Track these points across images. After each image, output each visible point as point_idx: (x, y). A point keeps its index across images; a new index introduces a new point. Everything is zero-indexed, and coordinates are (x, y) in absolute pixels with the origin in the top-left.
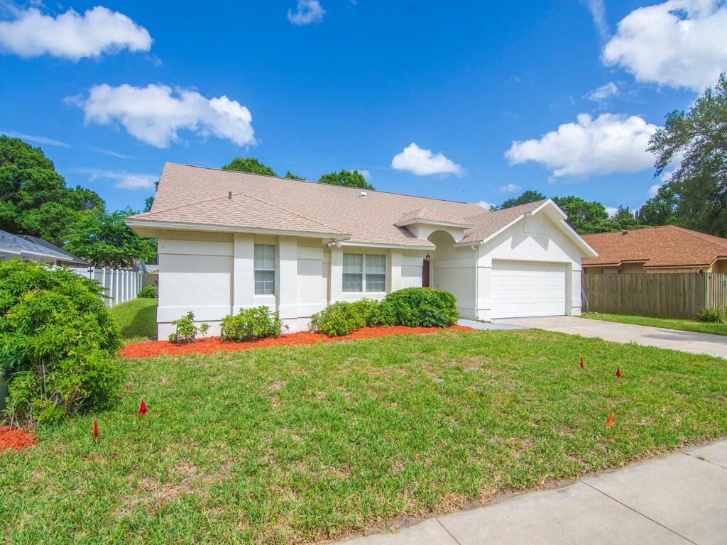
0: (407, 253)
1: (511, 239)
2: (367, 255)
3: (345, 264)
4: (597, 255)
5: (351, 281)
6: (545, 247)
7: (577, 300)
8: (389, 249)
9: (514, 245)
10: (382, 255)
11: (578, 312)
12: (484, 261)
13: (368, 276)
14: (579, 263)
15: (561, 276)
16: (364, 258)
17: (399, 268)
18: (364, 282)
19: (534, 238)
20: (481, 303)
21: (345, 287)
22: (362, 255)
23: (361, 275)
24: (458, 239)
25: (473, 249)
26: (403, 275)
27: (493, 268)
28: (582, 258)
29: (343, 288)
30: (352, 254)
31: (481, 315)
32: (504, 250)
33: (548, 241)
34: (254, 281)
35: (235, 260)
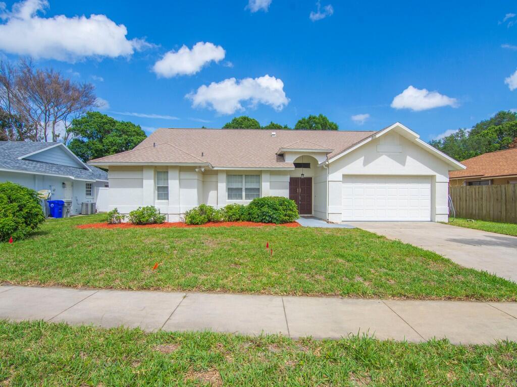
0: (273, 173)
1: (363, 158)
2: (246, 176)
3: (228, 182)
4: (465, 167)
5: (233, 192)
6: (403, 163)
7: (443, 207)
8: (261, 171)
9: (366, 163)
10: (256, 175)
11: (445, 219)
12: (334, 176)
13: (246, 189)
14: (446, 177)
15: (426, 187)
16: (244, 177)
17: (268, 184)
18: (244, 194)
19: (389, 156)
20: (331, 208)
21: (230, 197)
22: (242, 175)
23: (242, 189)
24: (321, 160)
25: (325, 168)
26: (271, 188)
27: (343, 182)
28: (449, 171)
29: (228, 197)
30: (231, 175)
31: (331, 218)
32: (356, 167)
33: (406, 157)
34: (156, 192)
35: (144, 181)
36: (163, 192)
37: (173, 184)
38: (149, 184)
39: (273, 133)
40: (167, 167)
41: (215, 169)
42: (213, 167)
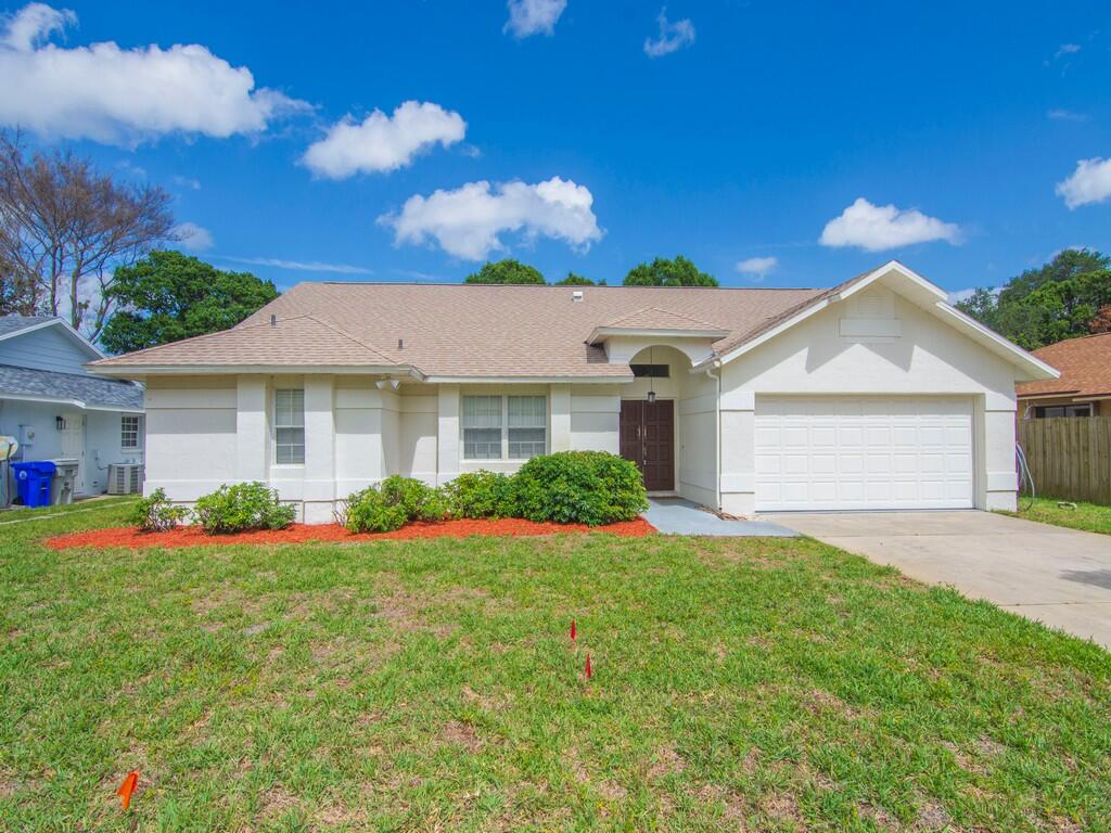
0: (581, 389)
1: (804, 353)
2: (510, 397)
3: (465, 414)
4: (1056, 374)
5: (478, 440)
6: (904, 364)
7: (1003, 473)
8: (549, 385)
9: (812, 365)
10: (537, 395)
11: (1011, 503)
12: (735, 399)
13: (511, 432)
14: (1009, 397)
15: (961, 423)
16: (505, 402)
17: (567, 418)
18: (505, 443)
19: (870, 346)
20: (728, 479)
21: (470, 451)
22: (499, 397)
23: (498, 432)
24: (697, 359)
25: (711, 377)
26: (574, 428)
27: (757, 412)
28: (1016, 383)
29: (466, 452)
30: (473, 396)
31: (728, 505)
32: (789, 373)
33: (912, 349)
34: (274, 443)
35: (239, 414)
36: (290, 443)
37: (317, 422)
38: (253, 422)
39: (576, 294)
40: (301, 378)
41: (431, 380)
42: (425, 377)
